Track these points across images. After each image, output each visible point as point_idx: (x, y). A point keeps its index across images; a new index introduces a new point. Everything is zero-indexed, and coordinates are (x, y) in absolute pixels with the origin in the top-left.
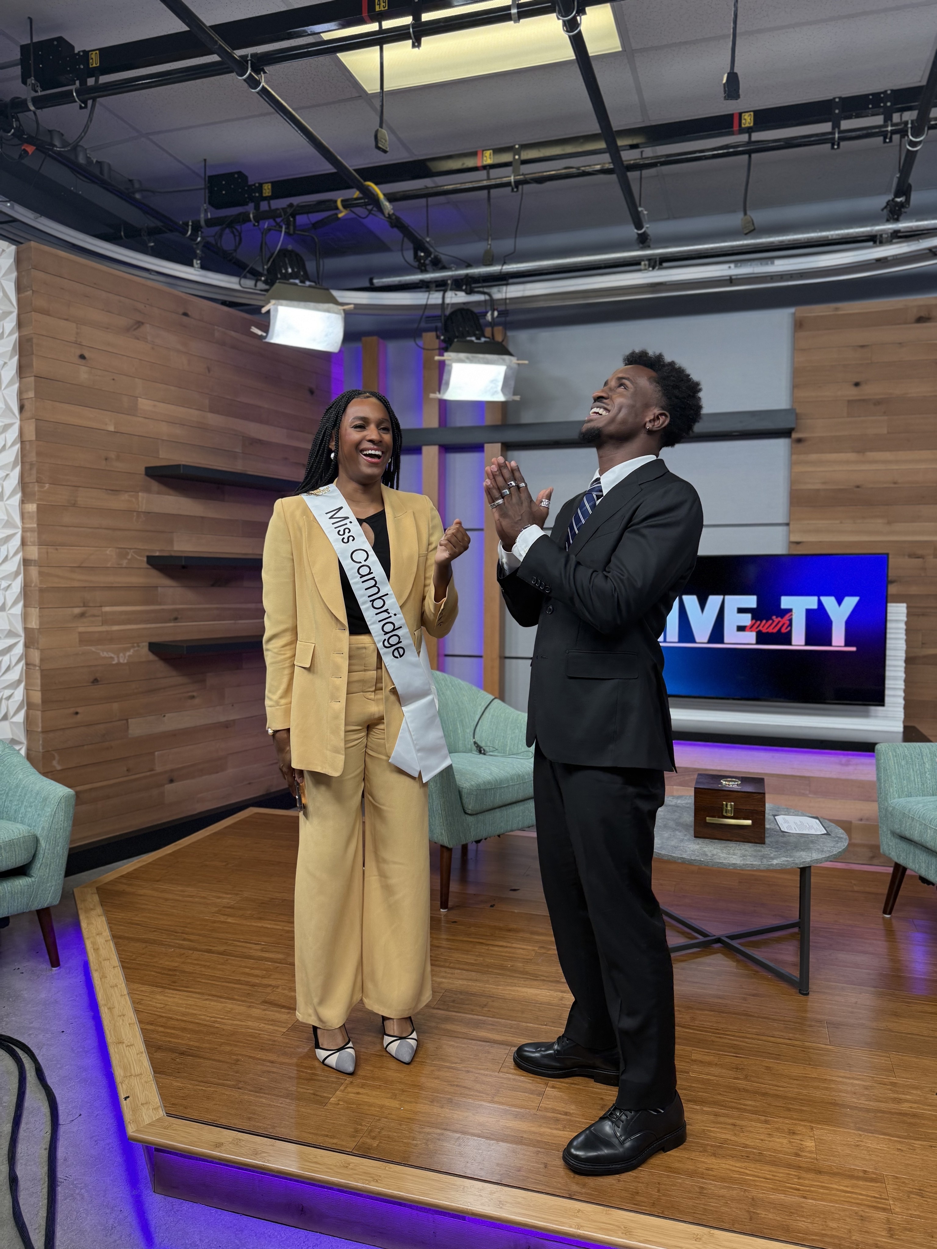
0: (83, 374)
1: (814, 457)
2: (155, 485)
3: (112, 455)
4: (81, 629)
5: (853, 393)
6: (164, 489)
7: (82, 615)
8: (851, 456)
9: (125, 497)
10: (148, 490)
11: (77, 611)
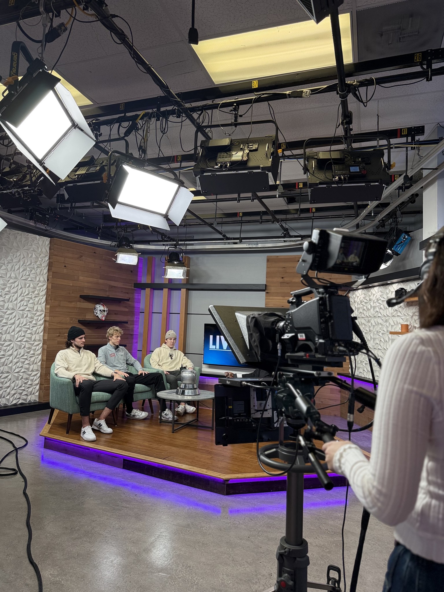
0: (65, 271)
1: (271, 297)
2: (82, 300)
3: (71, 292)
4: (58, 340)
5: (281, 280)
6: (85, 301)
7: (59, 336)
8: (281, 298)
9: (74, 303)
10: (80, 302)
11: (58, 335)
